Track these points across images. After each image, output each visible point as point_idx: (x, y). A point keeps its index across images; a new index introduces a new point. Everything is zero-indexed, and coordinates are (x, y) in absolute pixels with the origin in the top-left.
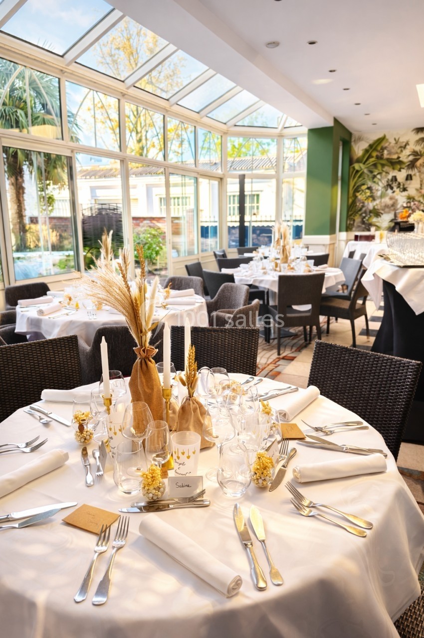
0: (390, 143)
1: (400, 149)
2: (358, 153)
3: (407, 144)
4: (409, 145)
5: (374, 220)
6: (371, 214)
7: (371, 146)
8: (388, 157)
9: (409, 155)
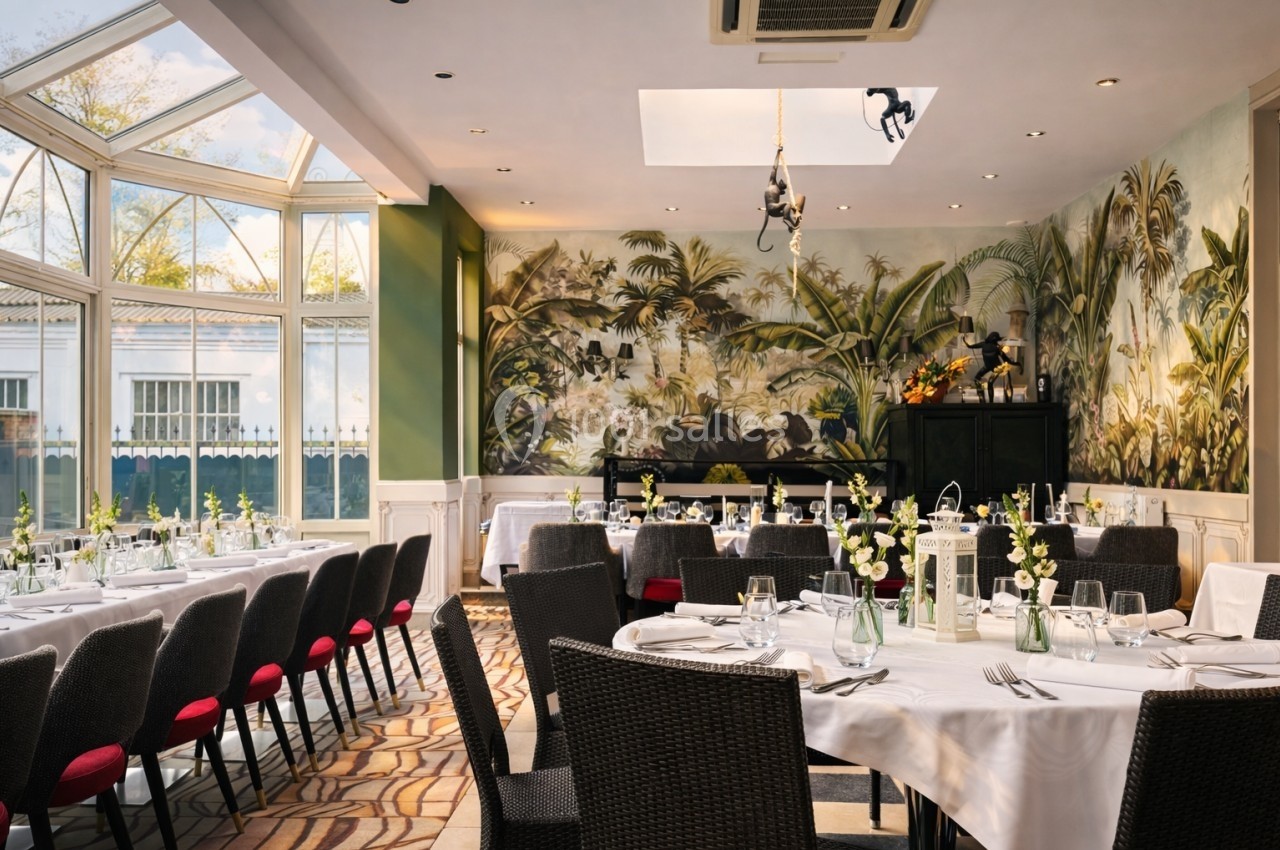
0: (571, 262)
1: (595, 278)
2: (497, 283)
3: (611, 266)
4: (615, 270)
5: (555, 447)
6: (547, 433)
7: (527, 267)
8: (570, 295)
9: (619, 294)
